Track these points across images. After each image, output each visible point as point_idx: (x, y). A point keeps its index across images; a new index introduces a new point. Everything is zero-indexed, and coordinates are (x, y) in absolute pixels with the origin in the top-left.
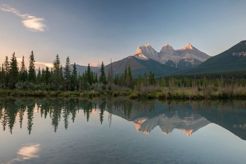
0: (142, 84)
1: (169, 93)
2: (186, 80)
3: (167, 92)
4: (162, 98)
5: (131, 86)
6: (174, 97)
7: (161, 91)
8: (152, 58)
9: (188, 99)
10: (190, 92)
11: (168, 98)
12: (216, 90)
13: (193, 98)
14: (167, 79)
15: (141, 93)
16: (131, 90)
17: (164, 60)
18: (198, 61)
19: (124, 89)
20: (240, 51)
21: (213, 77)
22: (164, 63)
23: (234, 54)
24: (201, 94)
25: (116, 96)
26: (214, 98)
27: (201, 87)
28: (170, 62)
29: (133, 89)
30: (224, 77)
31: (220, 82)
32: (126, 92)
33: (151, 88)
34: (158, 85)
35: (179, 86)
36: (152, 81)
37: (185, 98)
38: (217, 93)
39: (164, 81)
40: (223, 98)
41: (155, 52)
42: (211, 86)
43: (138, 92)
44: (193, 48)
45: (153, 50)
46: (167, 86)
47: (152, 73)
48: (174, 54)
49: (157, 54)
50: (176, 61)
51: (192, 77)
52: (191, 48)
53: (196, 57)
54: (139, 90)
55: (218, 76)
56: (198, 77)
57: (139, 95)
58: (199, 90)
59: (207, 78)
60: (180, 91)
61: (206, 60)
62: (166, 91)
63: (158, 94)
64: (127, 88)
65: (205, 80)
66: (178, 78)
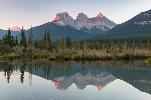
0: (60, 47)
1: (83, 55)
2: (98, 44)
3: (82, 54)
4: (77, 59)
5: (50, 49)
6: (87, 58)
7: (76, 53)
8: (69, 24)
9: (98, 59)
10: (101, 53)
11: (82, 59)
12: (121, 52)
13: (103, 59)
14: (82, 42)
15: (59, 55)
16: (50, 52)
17: (79, 26)
18: (107, 28)
19: (43, 52)
20: (140, 20)
21: (119, 42)
22: (79, 29)
23: (135, 23)
24: (109, 55)
25: (35, 58)
26: (119, 59)
27: (109, 50)
28: (84, 28)
29: (52, 51)
30: (127, 41)
31: (124, 45)
32: (45, 54)
33: (68, 50)
34: (74, 48)
35: (92, 49)
36: (69, 44)
37: (96, 59)
38: (122, 55)
39: (79, 44)
40: (126, 59)
41: (72, 19)
42: (117, 49)
43: (56, 54)
44: (103, 16)
45: (70, 17)
46: (82, 49)
47: (69, 37)
48: (88, 22)
49: (73, 21)
50: (90, 28)
51: (102, 41)
52: (102, 17)
53: (106, 25)
54: (58, 52)
55: (122, 41)
56: (107, 41)
57: (57, 57)
58: (108, 52)
59: (114, 42)
60: (92, 53)
61: (113, 27)
62: (80, 53)
63: (74, 56)
64: (46, 51)
65: (113, 44)
66: (91, 41)
